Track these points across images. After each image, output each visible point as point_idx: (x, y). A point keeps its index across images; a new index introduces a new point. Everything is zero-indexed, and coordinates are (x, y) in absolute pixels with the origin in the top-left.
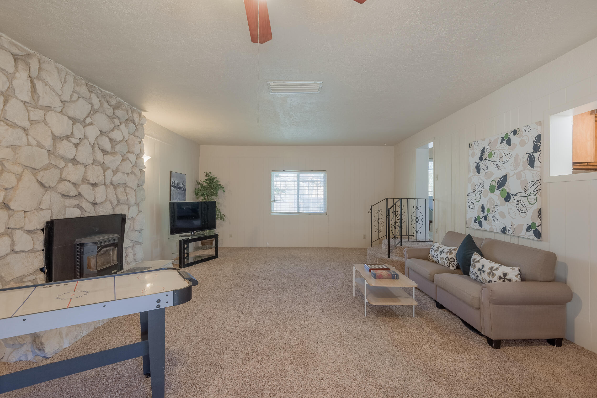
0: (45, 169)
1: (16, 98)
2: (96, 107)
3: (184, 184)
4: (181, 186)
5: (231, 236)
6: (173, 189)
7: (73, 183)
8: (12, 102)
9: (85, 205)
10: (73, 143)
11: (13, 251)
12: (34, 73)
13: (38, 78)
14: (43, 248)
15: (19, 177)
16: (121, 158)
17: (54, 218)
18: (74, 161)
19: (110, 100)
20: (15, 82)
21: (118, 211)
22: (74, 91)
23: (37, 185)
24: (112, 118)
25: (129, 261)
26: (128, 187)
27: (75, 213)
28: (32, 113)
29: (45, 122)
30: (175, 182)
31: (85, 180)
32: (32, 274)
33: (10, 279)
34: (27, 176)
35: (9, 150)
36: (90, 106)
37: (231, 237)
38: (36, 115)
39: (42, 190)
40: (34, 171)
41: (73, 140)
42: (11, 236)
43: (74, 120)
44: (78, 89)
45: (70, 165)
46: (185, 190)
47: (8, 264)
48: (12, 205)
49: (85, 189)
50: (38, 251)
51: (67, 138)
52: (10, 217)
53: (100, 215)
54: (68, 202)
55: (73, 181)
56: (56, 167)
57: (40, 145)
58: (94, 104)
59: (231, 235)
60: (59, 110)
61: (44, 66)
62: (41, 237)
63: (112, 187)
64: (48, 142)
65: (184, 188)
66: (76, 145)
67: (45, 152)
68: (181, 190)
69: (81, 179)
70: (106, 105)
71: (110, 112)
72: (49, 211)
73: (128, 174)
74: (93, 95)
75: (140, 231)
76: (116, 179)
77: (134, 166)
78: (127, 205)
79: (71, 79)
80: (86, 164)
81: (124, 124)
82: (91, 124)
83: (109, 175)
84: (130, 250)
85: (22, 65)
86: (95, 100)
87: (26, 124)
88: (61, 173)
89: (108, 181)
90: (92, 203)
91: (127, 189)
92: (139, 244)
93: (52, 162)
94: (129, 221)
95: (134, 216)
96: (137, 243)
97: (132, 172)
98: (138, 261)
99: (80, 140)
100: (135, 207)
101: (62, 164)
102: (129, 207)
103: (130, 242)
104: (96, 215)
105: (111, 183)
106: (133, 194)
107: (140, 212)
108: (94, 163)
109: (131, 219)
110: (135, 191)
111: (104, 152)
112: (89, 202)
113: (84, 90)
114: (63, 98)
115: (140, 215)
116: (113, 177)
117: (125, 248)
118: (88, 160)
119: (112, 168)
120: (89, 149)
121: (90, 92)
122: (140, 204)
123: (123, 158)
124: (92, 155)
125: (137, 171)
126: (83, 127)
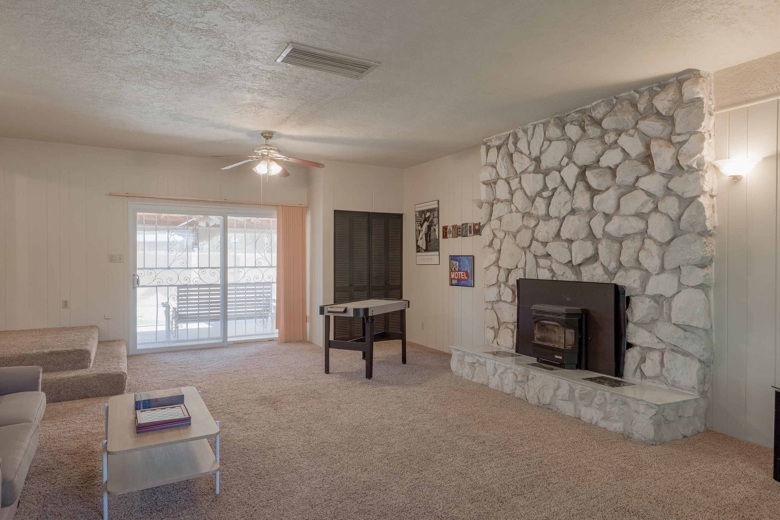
0: (520, 230)
1: (500, 178)
2: (574, 138)
7: (541, 242)
8: (499, 183)
9: (555, 267)
10: (545, 198)
11: (501, 300)
12: (511, 148)
13: (516, 151)
15: (503, 241)
17: (527, 277)
18: (548, 217)
19: (594, 114)
20: (498, 168)
21: (618, 280)
22: (546, 139)
23: (515, 247)
24: (600, 138)
25: (646, 374)
27: (545, 275)
28: (511, 185)
29: (521, 187)
31: (557, 236)
32: (512, 324)
33: (502, 321)
34: (508, 239)
35: (497, 221)
36: (565, 143)
38: (514, 184)
39: (520, 250)
40: (514, 235)
41: (545, 194)
42: (499, 287)
43: (545, 172)
44: (548, 134)
45: (541, 222)
47: (501, 309)
48: (500, 263)
49: (553, 248)
51: (539, 194)
52: (499, 272)
54: (541, 262)
55: (541, 240)
56: (527, 227)
57: (517, 211)
58: (571, 137)
60: (532, 169)
61: (520, 136)
63: (605, 241)
66: (549, 199)
67: (519, 215)
69: (552, 234)
72: (523, 271)
73: (639, 215)
74: (568, 127)
75: (684, 328)
76: (612, 227)
77: (664, 196)
78: (641, 269)
79: (540, 130)
80: (562, 217)
81: (632, 132)
82: (567, 164)
83: (597, 223)
84: (656, 356)
85: (503, 150)
86: (573, 131)
87: (508, 197)
88: (533, 232)
89: (598, 233)
90: (566, 264)
91: (647, 241)
92: (686, 354)
93: (525, 223)
94: (648, 300)
95: (668, 293)
96: (675, 349)
97: (656, 209)
98: (682, 389)
99: (555, 189)
100: (663, 276)
101: (532, 223)
102: (647, 275)
103: (656, 340)
104: (576, 280)
105: (606, 235)
106: (655, 249)
107: (686, 289)
108: (573, 212)
109: (658, 299)
110: (661, 245)
111: (594, 192)
112: (561, 263)
113: (554, 132)
114: (533, 155)
115: (684, 294)
116: (606, 226)
117: (639, 346)
118: (562, 211)
119: (606, 211)
120: (566, 196)
121: (563, 127)
122: (684, 270)
123: (630, 190)
124: (569, 203)
125: (671, 205)
126: (560, 172)
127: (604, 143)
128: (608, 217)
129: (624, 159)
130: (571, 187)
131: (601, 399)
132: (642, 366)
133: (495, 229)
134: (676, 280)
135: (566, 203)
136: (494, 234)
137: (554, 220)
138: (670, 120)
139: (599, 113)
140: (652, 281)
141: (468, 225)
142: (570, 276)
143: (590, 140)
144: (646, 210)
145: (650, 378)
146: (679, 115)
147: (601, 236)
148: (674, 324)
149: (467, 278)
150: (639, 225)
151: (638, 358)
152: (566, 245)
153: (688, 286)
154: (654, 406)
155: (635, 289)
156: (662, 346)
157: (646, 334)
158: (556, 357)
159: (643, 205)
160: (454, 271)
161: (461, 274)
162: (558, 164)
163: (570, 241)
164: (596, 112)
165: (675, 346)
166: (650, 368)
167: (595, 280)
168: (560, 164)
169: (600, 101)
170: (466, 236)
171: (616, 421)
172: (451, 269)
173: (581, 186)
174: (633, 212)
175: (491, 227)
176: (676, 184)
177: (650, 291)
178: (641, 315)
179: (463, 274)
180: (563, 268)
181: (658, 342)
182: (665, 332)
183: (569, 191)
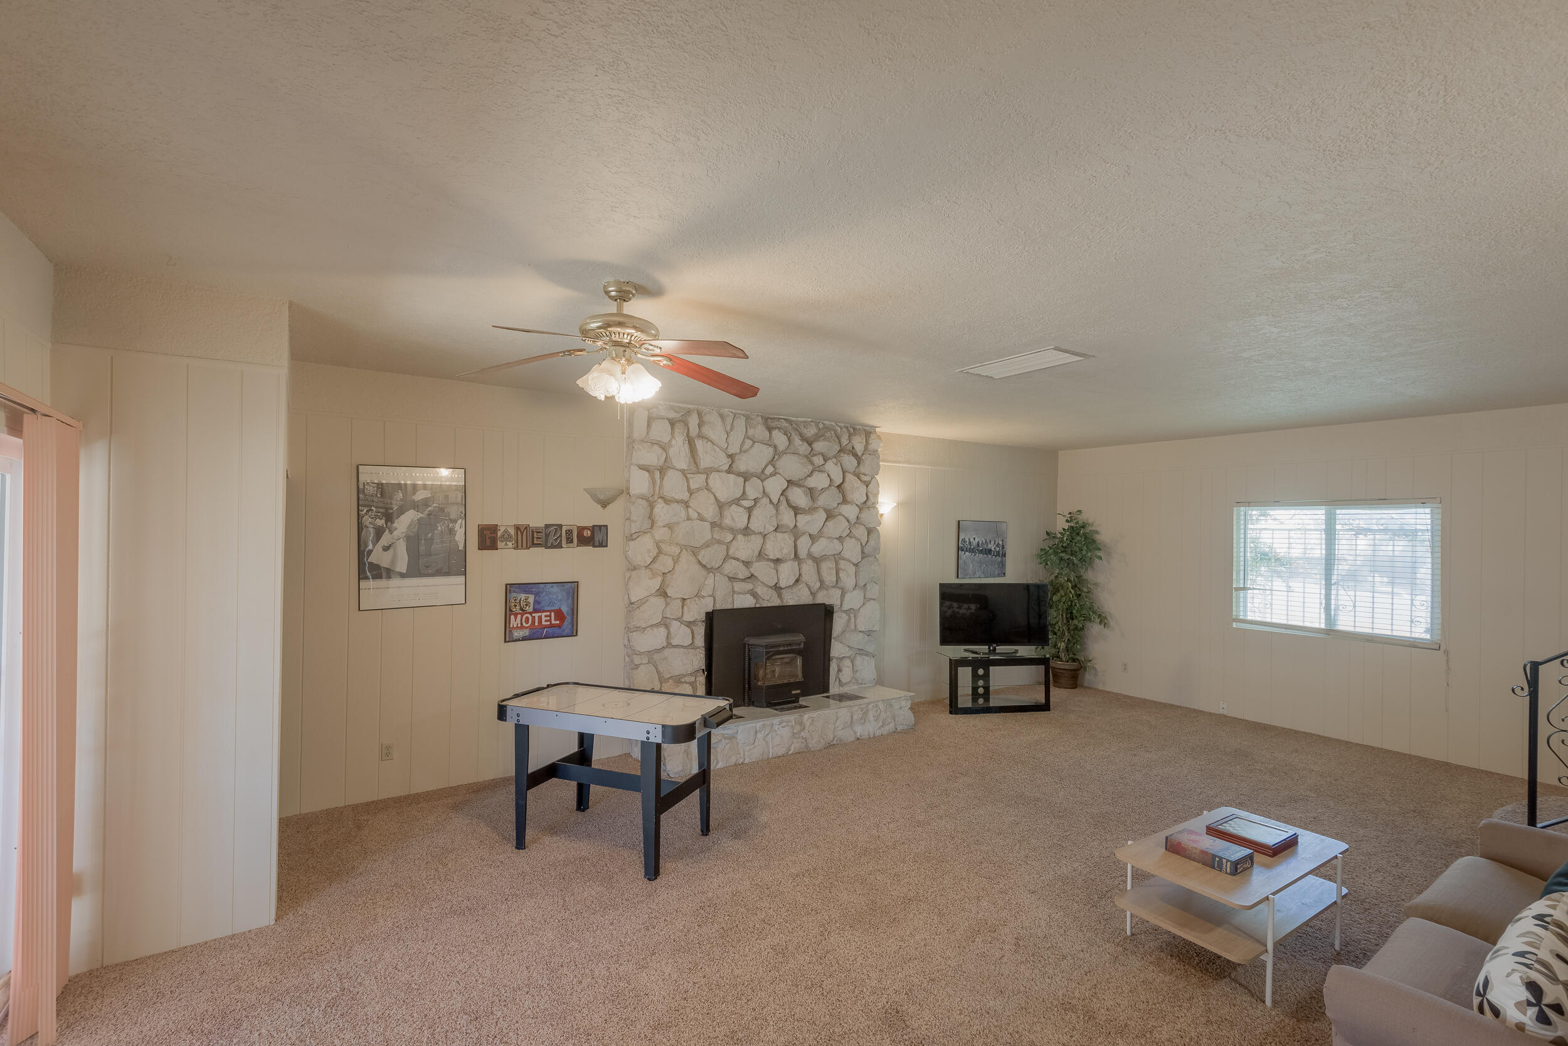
0: (707, 545)
1: (674, 468)
2: (781, 448)
3: (1001, 543)
4: (992, 546)
5: (1125, 667)
6: (965, 556)
7: (743, 561)
8: (670, 474)
9: (759, 590)
10: (745, 508)
11: (669, 645)
12: (694, 430)
13: (700, 436)
14: (703, 645)
15: (676, 560)
16: (824, 516)
17: (718, 607)
18: (746, 531)
19: (805, 431)
20: (672, 451)
21: (821, 599)
22: (747, 437)
23: (697, 567)
24: (808, 458)
25: (844, 681)
26: (844, 559)
27: (747, 602)
28: (691, 481)
29: (708, 488)
30: (972, 540)
31: (761, 555)
32: (691, 674)
33: (669, 676)
34: (686, 558)
35: (666, 529)
36: (771, 450)
37: (1125, 669)
38: (697, 481)
39: (704, 573)
40: (695, 551)
41: (746, 503)
42: (667, 627)
43: (746, 477)
44: (751, 432)
45: (740, 537)
46: (1004, 555)
47: (666, 659)
48: (669, 592)
49: (759, 569)
50: (699, 648)
51: (736, 502)
52: (667, 604)
53: (788, 604)
54: (738, 586)
55: (743, 559)
56: (719, 542)
57: (701, 518)
58: (778, 445)
59: (1125, 665)
60: (726, 467)
61: (706, 418)
62: (700, 631)
63: (810, 562)
64: (710, 512)
65: (999, 552)
66: (750, 510)
67: (707, 525)
68: (990, 556)
69: (757, 553)
70: (797, 441)
71: (803, 448)
72: (711, 599)
73: (840, 539)
74: (775, 433)
75: (869, 633)
76: (818, 549)
77: (856, 523)
78: (839, 588)
79: (741, 423)
80: (766, 533)
81: (834, 460)
82: (773, 474)
83: (803, 545)
84: (848, 663)
85: (679, 428)
86: (780, 439)
87: (685, 496)
88: (728, 549)
89: (803, 553)
90: (772, 587)
91: (842, 562)
92: (867, 654)
93: (716, 536)
94: (844, 615)
95: (856, 607)
96: (862, 652)
97: (850, 533)
98: (865, 684)
99: (756, 500)
100: (856, 592)
101: (729, 537)
102: (844, 591)
103: (847, 649)
104: (782, 604)
105: (810, 555)
106: (850, 569)
107: (869, 601)
108: (778, 528)
109: (850, 612)
110: (854, 564)
111: (797, 511)
112: (768, 586)
113: (760, 431)
114: (731, 452)
115: (870, 605)
116: (812, 547)
117: (836, 658)
118: (767, 526)
119: (811, 532)
120: (771, 509)
121: (770, 429)
122: (868, 587)
123: (830, 515)
124: (774, 519)
125: (861, 532)
126: (762, 481)
127: (812, 463)
128: (813, 538)
129: (828, 485)
130: (775, 501)
132: (840, 675)
133: (660, 541)
134: (863, 594)
135: (770, 517)
136: (658, 547)
137: (757, 536)
138: (861, 460)
139: (810, 431)
140: (847, 597)
141: (564, 529)
142: (775, 600)
143: (798, 455)
144: (844, 534)
145: (845, 684)
146: (867, 458)
147: (806, 557)
148: (859, 631)
149: (558, 622)
150: (838, 547)
151: (838, 669)
152: (772, 565)
153: (870, 599)
155: (837, 605)
156: (852, 652)
157: (842, 645)
158: (793, 692)
159: (842, 529)
160: (520, 614)
161: (540, 618)
162: (761, 471)
163: (777, 561)
164: (808, 430)
165: (860, 649)
166: (847, 674)
167: (801, 602)
168: (763, 472)
169: (810, 420)
170: (560, 546)
172: (511, 610)
173: (784, 502)
174: (835, 535)
175: (653, 537)
177: (845, 607)
178: (840, 629)
179: (550, 616)
180: (769, 592)
181: (849, 650)
182: (856, 640)
183: (773, 503)
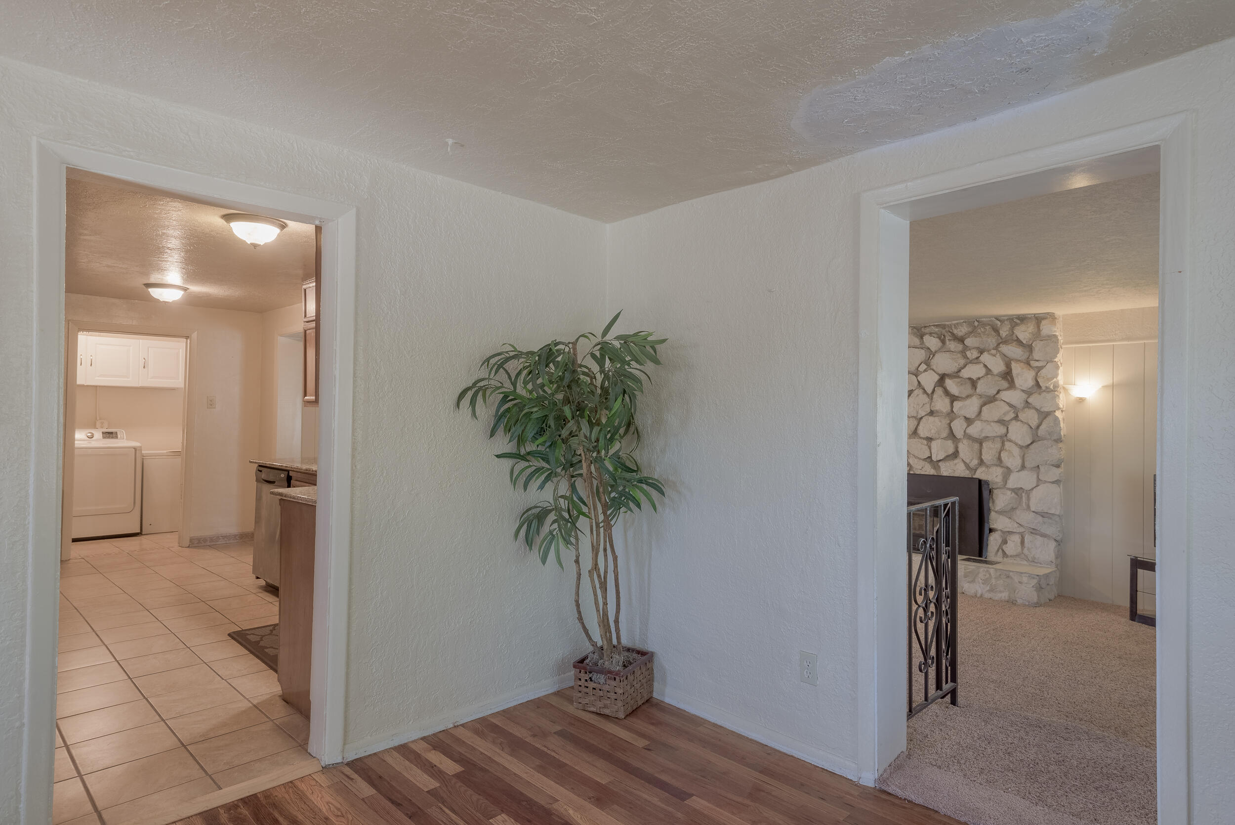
2: (934, 349)
16: (982, 402)
21: (980, 474)
31: (914, 434)
36: (923, 351)
53: (944, 475)
58: (930, 347)
63: (965, 441)
70: (950, 341)
71: (956, 346)
73: (1001, 422)
74: (926, 338)
75: (1043, 515)
76: (975, 430)
77: (1024, 408)
78: (1002, 467)
80: (919, 416)
81: (994, 352)
82: (925, 371)
83: (958, 426)
84: (1017, 538)
86: (932, 342)
89: (959, 434)
90: (925, 460)
91: (1007, 444)
92: (1044, 535)
94: (1009, 492)
95: (1027, 487)
96: (1034, 532)
97: (1016, 418)
98: (1040, 564)
99: (911, 391)
100: (1024, 473)
102: (1008, 471)
103: (1016, 525)
104: (935, 474)
105: (967, 436)
106: (1016, 451)
107: (1044, 483)
108: (931, 413)
109: (1017, 491)
110: (1021, 447)
111: (953, 399)
112: (920, 459)
115: (1042, 487)
116: (968, 428)
117: (1001, 531)
118: (920, 411)
119: (968, 416)
120: (924, 399)
121: (921, 337)
122: (1042, 469)
123: (991, 400)
124: (928, 406)
125: (1031, 417)
126: (917, 376)
127: (965, 357)
128: (969, 421)
129: (987, 374)
130: (929, 391)
131: (985, 575)
132: (1004, 547)
134: (1035, 476)
135: (924, 404)
137: (911, 419)
138: (1029, 348)
139: (961, 331)
140: (1013, 477)
142: (929, 470)
143: (951, 352)
144: (1007, 418)
145: (1011, 556)
146: (1038, 346)
147: (962, 437)
148: (1033, 512)
150: (1001, 430)
151: (1000, 541)
152: (925, 442)
153: (1046, 482)
154: (1035, 576)
155: (997, 483)
156: (1021, 530)
157: (1007, 520)
159: (1005, 414)
162: (915, 369)
163: (930, 439)
164: (958, 330)
165: (1034, 529)
166: (1012, 547)
167: (956, 475)
168: (917, 369)
169: (963, 321)
171: (1001, 592)
173: (939, 391)
174: (996, 419)
176: (1034, 400)
177: (1011, 485)
178: (1003, 505)
180: (922, 463)
181: (1018, 527)
182: (1026, 518)
183: (927, 394)
